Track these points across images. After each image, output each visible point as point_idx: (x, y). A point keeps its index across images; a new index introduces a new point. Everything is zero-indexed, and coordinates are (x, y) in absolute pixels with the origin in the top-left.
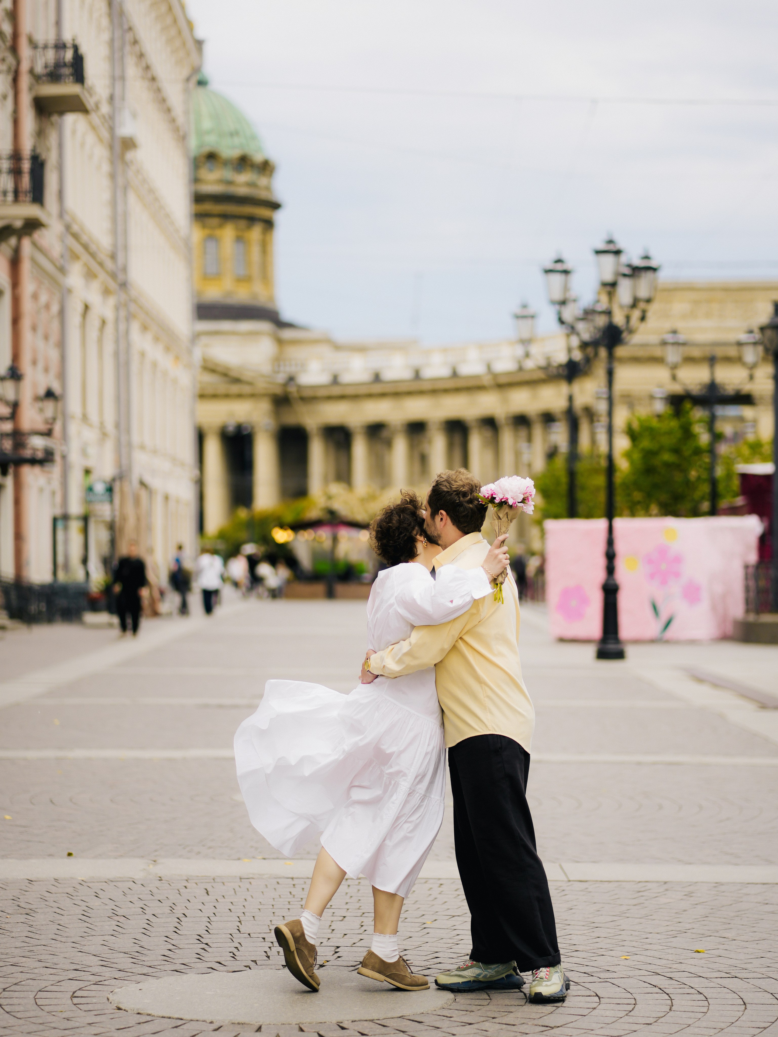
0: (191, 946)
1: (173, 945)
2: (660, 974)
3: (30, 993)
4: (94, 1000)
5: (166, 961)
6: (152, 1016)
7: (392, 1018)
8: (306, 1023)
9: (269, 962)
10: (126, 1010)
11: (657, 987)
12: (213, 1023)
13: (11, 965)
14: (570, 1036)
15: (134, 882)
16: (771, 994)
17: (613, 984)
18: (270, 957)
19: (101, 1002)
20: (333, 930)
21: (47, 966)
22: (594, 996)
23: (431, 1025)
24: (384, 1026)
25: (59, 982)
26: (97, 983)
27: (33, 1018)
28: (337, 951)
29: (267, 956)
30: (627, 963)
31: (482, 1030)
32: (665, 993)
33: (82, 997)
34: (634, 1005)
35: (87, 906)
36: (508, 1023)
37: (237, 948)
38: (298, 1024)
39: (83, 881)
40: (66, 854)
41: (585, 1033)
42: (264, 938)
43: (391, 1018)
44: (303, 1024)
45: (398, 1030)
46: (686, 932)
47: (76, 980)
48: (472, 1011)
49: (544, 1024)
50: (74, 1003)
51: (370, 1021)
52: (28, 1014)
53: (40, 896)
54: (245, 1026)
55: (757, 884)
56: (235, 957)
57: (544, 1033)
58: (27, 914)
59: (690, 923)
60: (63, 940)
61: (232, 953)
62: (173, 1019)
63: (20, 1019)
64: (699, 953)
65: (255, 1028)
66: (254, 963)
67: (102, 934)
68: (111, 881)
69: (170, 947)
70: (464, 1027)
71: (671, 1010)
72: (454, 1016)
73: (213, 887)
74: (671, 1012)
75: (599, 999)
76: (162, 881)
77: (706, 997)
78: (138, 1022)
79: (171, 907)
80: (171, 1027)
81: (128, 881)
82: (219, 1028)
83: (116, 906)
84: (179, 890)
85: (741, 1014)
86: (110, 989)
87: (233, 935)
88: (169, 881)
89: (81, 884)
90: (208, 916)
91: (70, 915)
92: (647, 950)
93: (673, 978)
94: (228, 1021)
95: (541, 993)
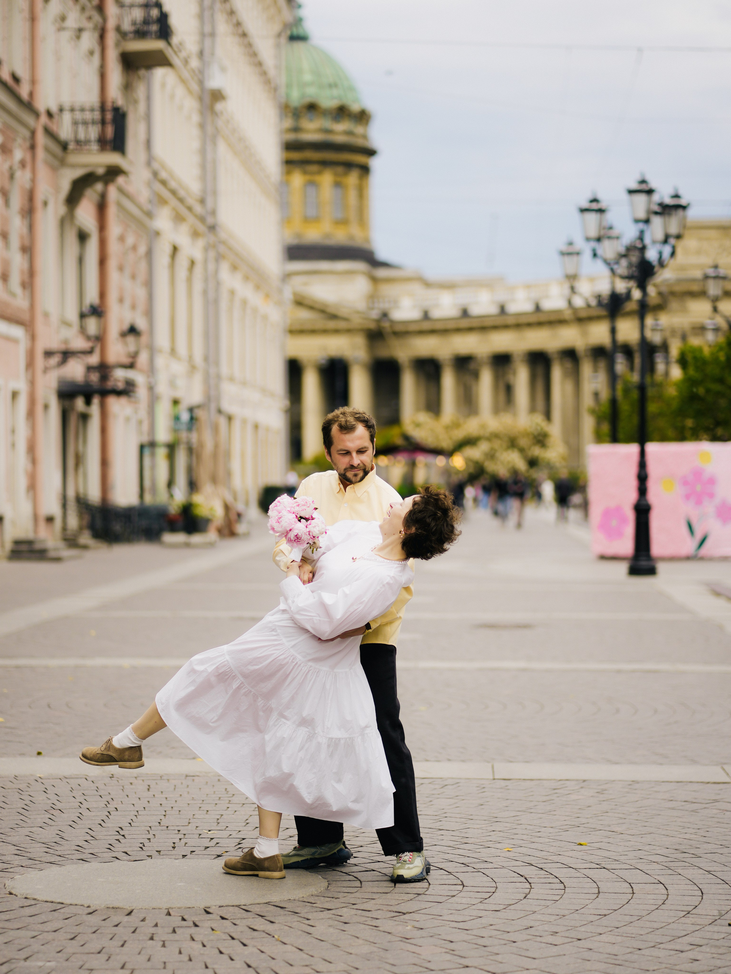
0: (108, 837)
1: (92, 837)
2: (533, 865)
5: (77, 850)
6: (37, 900)
7: (259, 904)
8: (175, 908)
9: (173, 852)
10: (16, 895)
11: (524, 876)
12: (90, 907)
15: (86, 779)
16: (630, 883)
17: (484, 874)
18: (176, 848)
22: (459, 885)
23: (291, 911)
24: (247, 911)
26: (3, 870)
28: (241, 842)
29: (173, 847)
30: (508, 854)
31: (338, 915)
32: (528, 882)
34: (493, 893)
35: (31, 801)
36: (364, 909)
37: (150, 839)
38: (168, 909)
39: (40, 777)
40: (36, 753)
41: (433, 918)
42: (179, 831)
43: (257, 904)
44: (173, 908)
45: (258, 915)
46: (579, 827)
48: (338, 898)
49: (397, 910)
51: (237, 906)
54: (119, 910)
55: (671, 782)
56: (143, 848)
57: (394, 918)
59: (587, 818)
61: (142, 844)
62: (55, 903)
64: (581, 846)
65: (127, 912)
66: (157, 853)
67: (32, 826)
68: (66, 778)
69: (88, 838)
70: (322, 912)
71: (525, 897)
72: (318, 902)
73: (157, 783)
74: (525, 899)
75: (463, 887)
76: (112, 779)
77: (565, 886)
78: (21, 906)
79: (108, 802)
80: (49, 910)
81: (81, 778)
82: (94, 912)
83: (58, 800)
84: (123, 787)
85: (591, 902)
86: (11, 875)
87: (152, 827)
88: (118, 778)
89: (36, 780)
90: (137, 810)
91: (11, 809)
92: (534, 842)
93: (543, 869)
94: (104, 905)
95: (403, 875)
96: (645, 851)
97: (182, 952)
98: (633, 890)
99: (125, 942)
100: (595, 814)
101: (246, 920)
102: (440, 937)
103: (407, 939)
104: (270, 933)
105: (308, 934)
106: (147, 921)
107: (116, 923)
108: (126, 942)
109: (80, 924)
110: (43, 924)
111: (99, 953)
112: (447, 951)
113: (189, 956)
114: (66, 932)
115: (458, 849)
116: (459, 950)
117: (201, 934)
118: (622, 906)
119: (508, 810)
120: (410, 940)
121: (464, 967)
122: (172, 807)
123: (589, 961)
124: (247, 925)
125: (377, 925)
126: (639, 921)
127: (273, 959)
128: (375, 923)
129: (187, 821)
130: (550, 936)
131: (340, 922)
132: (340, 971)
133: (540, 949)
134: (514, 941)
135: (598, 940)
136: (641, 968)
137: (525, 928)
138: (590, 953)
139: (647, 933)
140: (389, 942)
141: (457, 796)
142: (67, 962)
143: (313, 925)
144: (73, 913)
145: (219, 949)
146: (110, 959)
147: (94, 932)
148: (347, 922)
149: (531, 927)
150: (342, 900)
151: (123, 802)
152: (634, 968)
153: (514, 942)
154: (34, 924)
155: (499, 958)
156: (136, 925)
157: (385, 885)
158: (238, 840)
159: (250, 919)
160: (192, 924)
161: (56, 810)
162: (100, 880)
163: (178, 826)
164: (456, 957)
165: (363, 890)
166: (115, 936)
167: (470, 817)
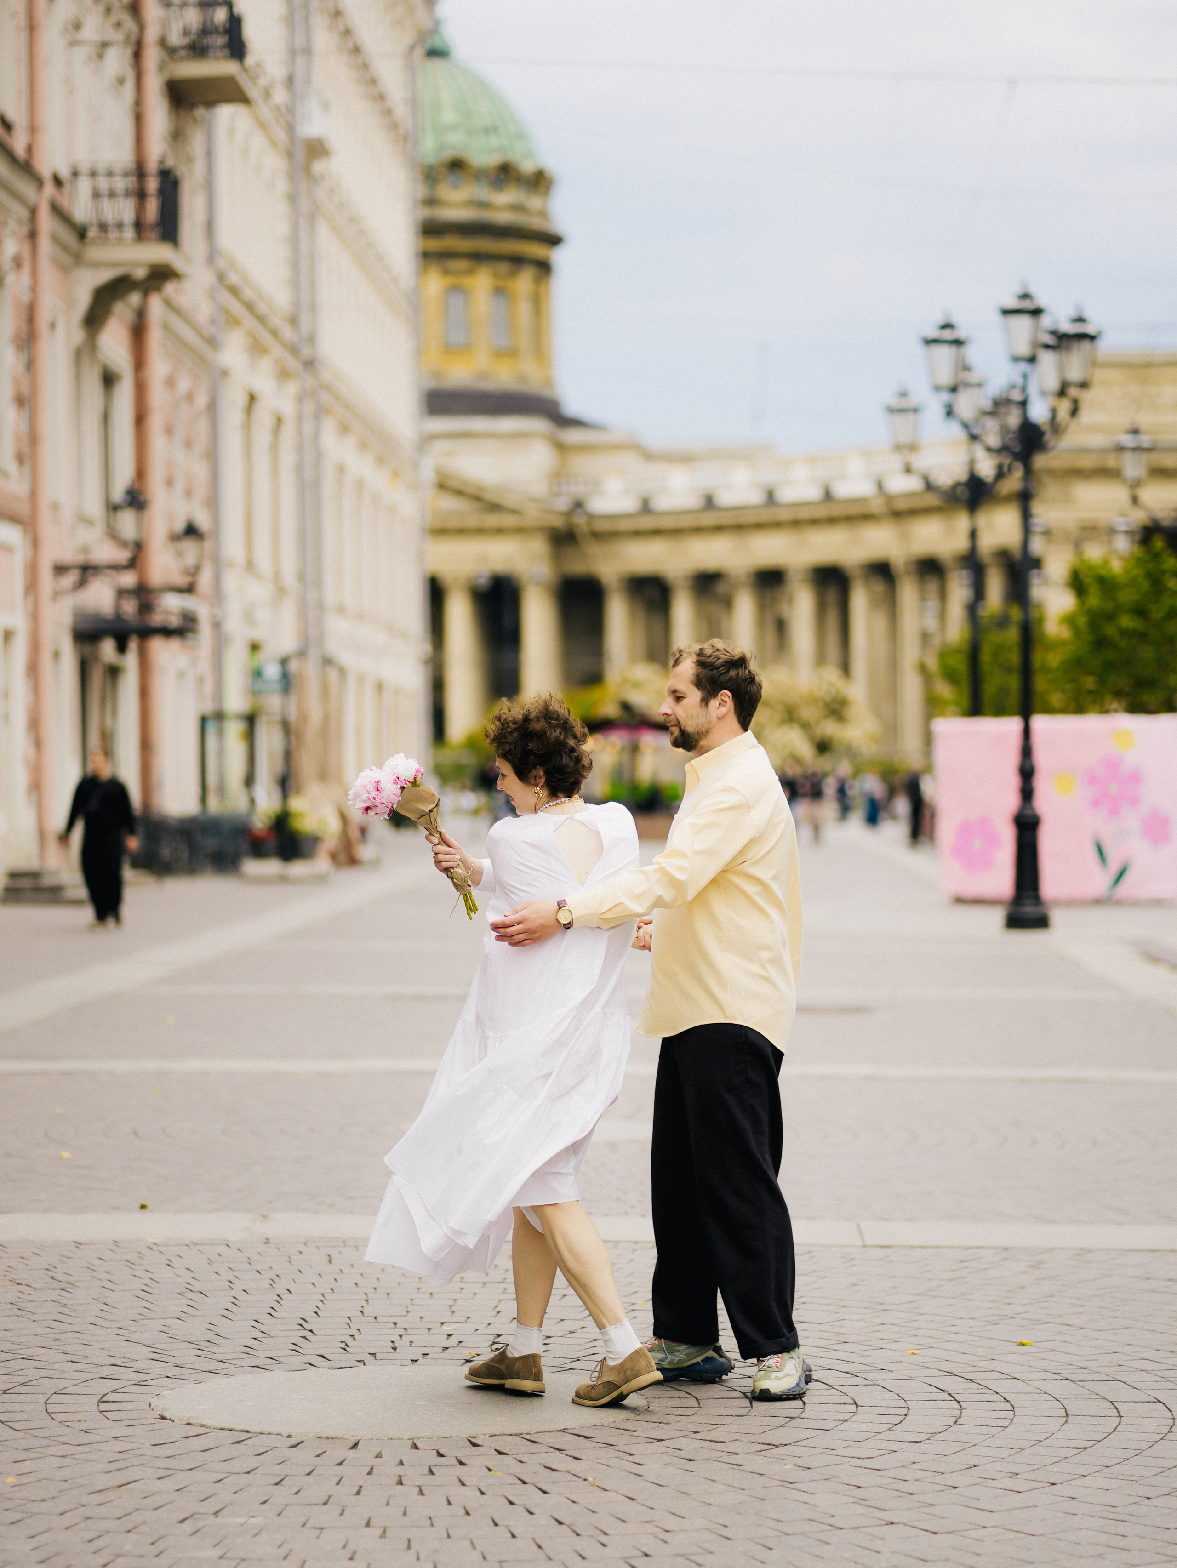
0: (288, 1333)
1: (263, 1332)
2: (956, 1374)
3: (40, 1396)
4: (130, 1406)
5: (246, 1353)
6: (207, 1427)
7: (549, 1432)
8: (423, 1438)
9: (396, 1355)
10: (172, 1420)
11: (947, 1391)
12: (292, 1437)
13: (23, 1358)
14: (799, 1457)
15: (228, 1246)
16: (1111, 1402)
17: (884, 1388)
18: (398, 1349)
19: (139, 1408)
20: (499, 1312)
21: (73, 1360)
22: (850, 1404)
23: (603, 1442)
24: (535, 1442)
25: (86, 1381)
26: (140, 1383)
27: (37, 1430)
29: (393, 1348)
30: (914, 1359)
31: (675, 1449)
32: (956, 1400)
33: (113, 1402)
34: (905, 1417)
35: (151, 1279)
36: (713, 1439)
37: (353, 1336)
38: (413, 1439)
39: (154, 1243)
40: (138, 1205)
41: (822, 1453)
42: (395, 1324)
43: (547, 1432)
44: (419, 1438)
45: (553, 1448)
46: (1013, 1318)
47: (111, 1379)
48: (668, 1423)
49: (765, 1442)
50: (101, 1410)
51: (516, 1435)
52: (31, 1425)
53: (87, 1265)
54: (337, 1441)
56: (348, 1349)
57: (763, 1453)
58: (62, 1289)
59: (1024, 1305)
60: (105, 1324)
61: (344, 1343)
63: (18, 1430)
64: (1024, 1346)
65: (351, 1444)
66: (371, 1357)
67: (164, 1317)
68: (196, 1244)
69: (258, 1334)
70: (650, 1444)
71: (955, 1423)
72: (640, 1429)
74: (955, 1426)
75: (857, 1407)
76: (269, 1245)
77: (1012, 1406)
78: (185, 1435)
79: (272, 1280)
80: (230, 1442)
81: (220, 1244)
82: (299, 1444)
83: (193, 1278)
84: (289, 1257)
85: (1058, 1429)
86: (156, 1390)
87: (351, 1318)
88: (278, 1244)
89: (150, 1248)
90: (322, 1292)
91: (124, 1291)
92: (949, 1341)
93: (973, 1380)
94: (312, 1434)
95: (768, 1389)
96: (1124, 1354)
97: (452, 1502)
98: (1118, 1412)
99: (361, 1487)
100: (1033, 1299)
101: (536, 1455)
102: (839, 1480)
103: (792, 1483)
104: (579, 1475)
105: (637, 1476)
106: (385, 1458)
107: (339, 1461)
108: (363, 1488)
109: (284, 1462)
110: (226, 1462)
111: (325, 1504)
112: (856, 1500)
113: (465, 1508)
114: (265, 1475)
116: (873, 1500)
117: (474, 1474)
118: (1107, 1436)
119: (898, 1293)
120: (797, 1484)
121: (887, 1524)
122: (375, 1288)
123: (1075, 1514)
124: (540, 1462)
125: (739, 1464)
126: (1138, 1456)
127: (594, 1512)
128: (735, 1459)
129: (404, 1308)
130: (1008, 1479)
131: (681, 1458)
132: (699, 1530)
133: (997, 1497)
134: (955, 1486)
135: (1082, 1485)
137: (966, 1467)
138: (1073, 1502)
139: (1155, 1475)
140: (764, 1487)
141: (814, 1272)
142: (280, 1517)
143: (641, 1463)
144: (269, 1446)
145: (507, 1498)
146: (346, 1513)
147: (308, 1474)
148: (692, 1459)
149: (975, 1466)
150: (676, 1426)
151: (296, 1281)
153: (955, 1488)
154: (212, 1462)
156: (371, 1464)
157: (735, 1405)
158: (491, 1338)
159: (542, 1455)
160: (454, 1461)
161: (195, 1292)
162: (295, 1396)
163: (392, 1316)
164: (871, 1510)
165: (703, 1411)
166: (342, 1480)
167: (843, 1303)
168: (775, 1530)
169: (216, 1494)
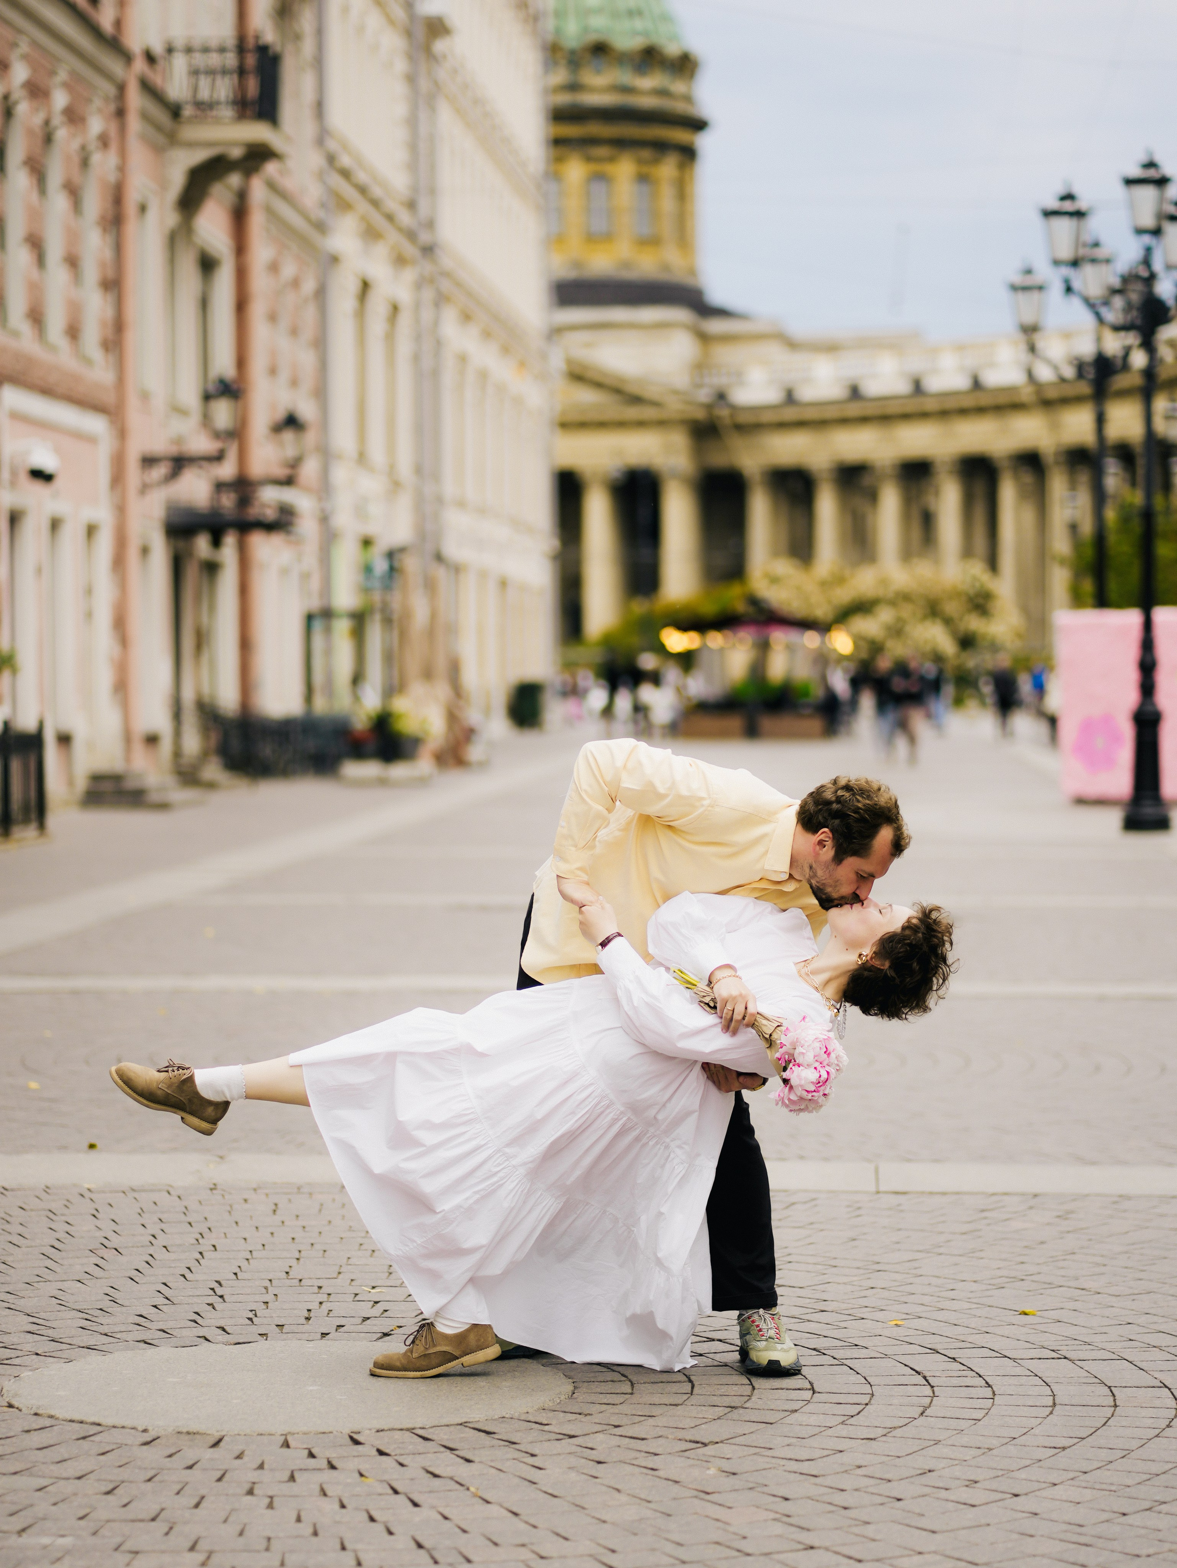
0: (196, 1300)
1: (167, 1298)
2: (940, 1351)
5: (138, 1325)
6: (55, 1419)
7: (447, 1426)
8: (298, 1433)
9: (307, 1328)
10: (20, 1408)
11: (922, 1374)
12: (148, 1432)
15: (169, 1193)
16: (1109, 1387)
17: (851, 1369)
18: (311, 1319)
22: (806, 1389)
23: (504, 1439)
24: (426, 1439)
29: (307, 1319)
30: (900, 1333)
31: (586, 1448)
32: (929, 1384)
34: (864, 1406)
35: (67, 1233)
36: (635, 1435)
37: (267, 1303)
38: (286, 1435)
39: (89, 1190)
40: (86, 1145)
41: (755, 1454)
42: (320, 1287)
43: (444, 1426)
44: (294, 1434)
45: (445, 1447)
46: (1023, 1280)
48: (588, 1415)
49: (693, 1439)
51: (408, 1430)
54: (197, 1436)
56: (255, 1319)
57: (686, 1454)
59: (1038, 1264)
61: (254, 1312)
62: (87, 1423)
64: (1026, 1316)
65: (213, 1441)
66: (277, 1329)
67: (63, 1279)
68: (133, 1190)
69: (160, 1300)
70: (559, 1442)
71: (922, 1414)
72: (554, 1422)
73: (290, 1201)
74: (921, 1418)
75: (814, 1393)
76: (214, 1192)
77: (994, 1392)
78: (26, 1428)
79: (201, 1234)
80: (74, 1437)
81: (160, 1190)
82: (154, 1440)
83: (114, 1231)
84: (231, 1206)
85: (1038, 1423)
86: (15, 1371)
87: (273, 1281)
88: (224, 1190)
89: (82, 1195)
90: (250, 1250)
91: (32, 1247)
92: (942, 1310)
93: (956, 1359)
94: (172, 1428)
96: (1138, 1325)
97: (303, 1518)
98: (1115, 1400)
99: (203, 1498)
100: (1052, 1257)
101: (422, 1456)
102: (765, 1489)
103: (708, 1493)
104: (463, 1482)
105: (530, 1484)
106: (245, 1459)
107: (190, 1463)
108: (205, 1500)
109: (127, 1464)
110: (59, 1464)
111: (153, 1520)
112: (778, 1516)
113: (315, 1525)
114: (99, 1480)
115: (809, 1321)
116: (798, 1516)
117: (339, 1483)
118: (1095, 1432)
119: (899, 1250)
120: (714, 1495)
121: (806, 1549)
122: (312, 1244)
123: (1032, 1536)
124: (423, 1465)
125: (655, 1467)
126: (1124, 1459)
127: (464, 1531)
128: (651, 1462)
129: (337, 1269)
130: (965, 1488)
131: (590, 1460)
132: (582, 1556)
133: (943, 1513)
134: (899, 1497)
135: (1051, 1497)
136: (1126, 1551)
137: (919, 1472)
138: (1034, 1520)
139: (1139, 1483)
140: (675, 1499)
141: (812, 1223)
142: (93, 1538)
143: (541, 1466)
144: (116, 1443)
145: (368, 1513)
146: (173, 1532)
147: (149, 1480)
148: (602, 1461)
149: (930, 1471)
150: (597, 1418)
151: (228, 1236)
152: (1113, 1551)
153: (899, 1500)
154: (44, 1463)
155: (869, 1531)
156: (224, 1467)
157: (674, 1390)
159: (429, 1455)
160: (324, 1464)
161: (110, 1248)
162: (171, 1380)
163: (319, 1279)
164: (793, 1529)
165: (635, 1398)
166: (186, 1488)
167: (833, 1263)
168: (671, 1556)
169: (32, 1505)
